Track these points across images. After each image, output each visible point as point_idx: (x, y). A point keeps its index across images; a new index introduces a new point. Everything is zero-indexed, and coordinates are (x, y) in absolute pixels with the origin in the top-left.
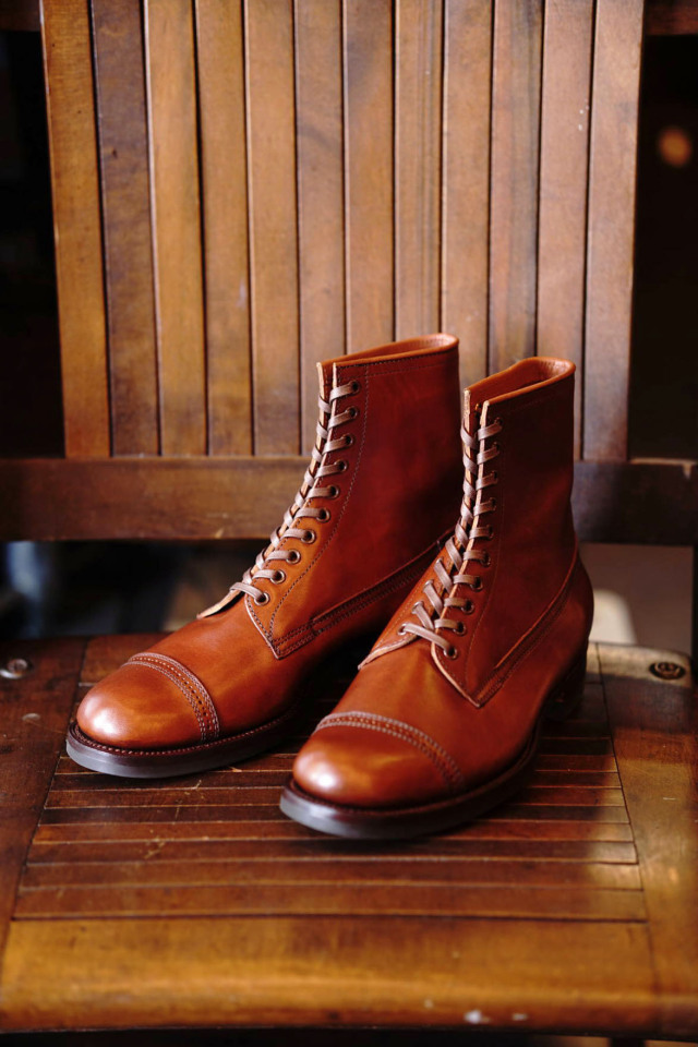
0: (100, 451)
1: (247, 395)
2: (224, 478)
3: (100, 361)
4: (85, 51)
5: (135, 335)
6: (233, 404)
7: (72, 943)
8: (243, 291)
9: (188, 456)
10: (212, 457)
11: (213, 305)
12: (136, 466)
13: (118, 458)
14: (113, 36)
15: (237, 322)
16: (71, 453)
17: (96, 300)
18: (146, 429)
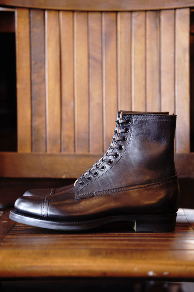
0: (28, 150)
1: (73, 135)
2: (66, 159)
3: (29, 123)
4: (28, 35)
5: (40, 116)
6: (69, 137)
7: (19, 253)
8: (72, 104)
9: (55, 152)
10: (63, 152)
11: (64, 108)
12: (39, 155)
13: (34, 153)
14: (36, 31)
15: (70, 113)
16: (20, 151)
17: (29, 106)
18: (42, 144)
